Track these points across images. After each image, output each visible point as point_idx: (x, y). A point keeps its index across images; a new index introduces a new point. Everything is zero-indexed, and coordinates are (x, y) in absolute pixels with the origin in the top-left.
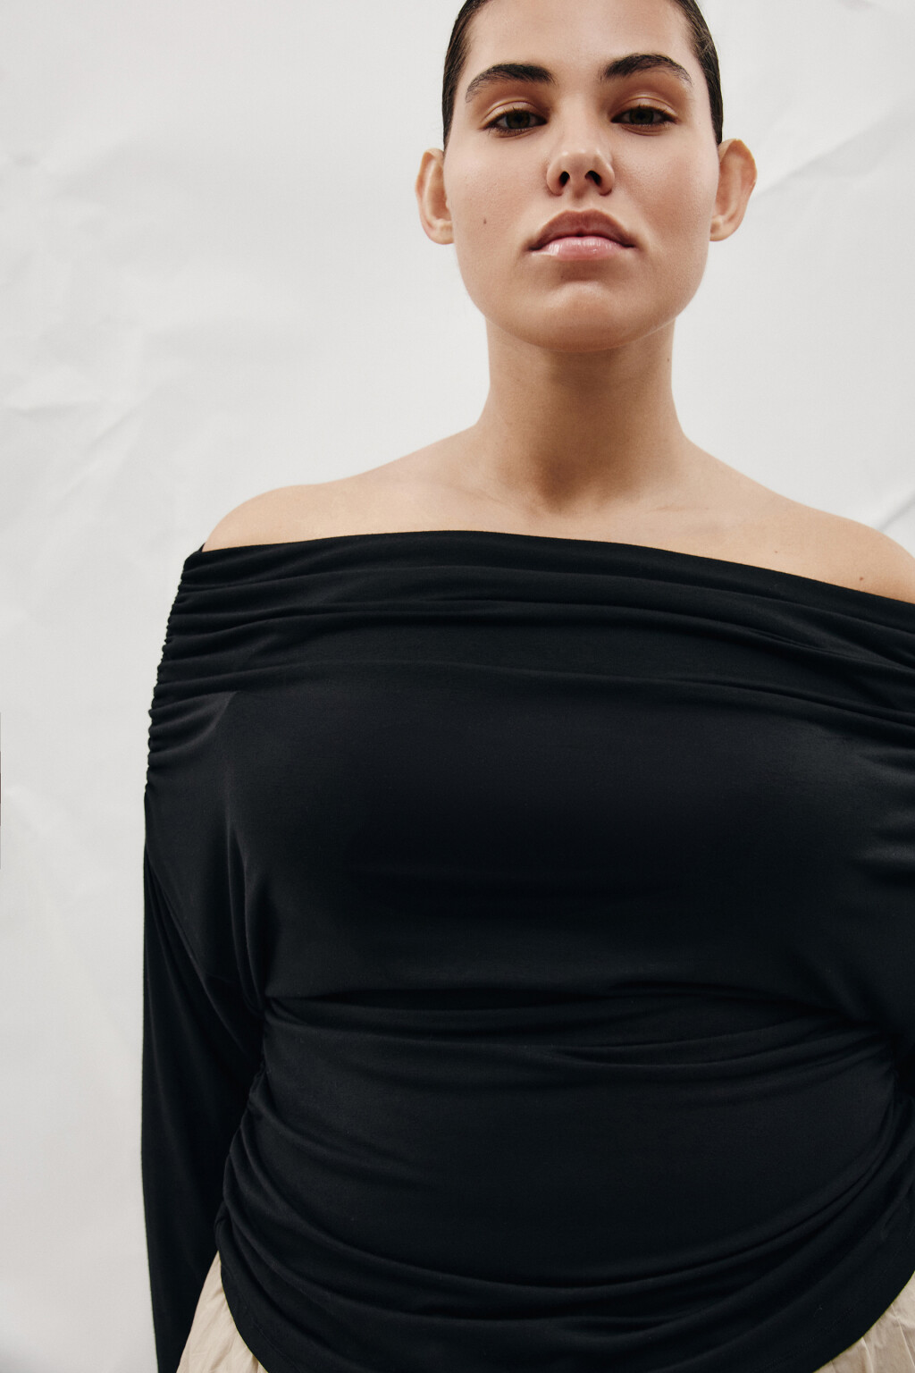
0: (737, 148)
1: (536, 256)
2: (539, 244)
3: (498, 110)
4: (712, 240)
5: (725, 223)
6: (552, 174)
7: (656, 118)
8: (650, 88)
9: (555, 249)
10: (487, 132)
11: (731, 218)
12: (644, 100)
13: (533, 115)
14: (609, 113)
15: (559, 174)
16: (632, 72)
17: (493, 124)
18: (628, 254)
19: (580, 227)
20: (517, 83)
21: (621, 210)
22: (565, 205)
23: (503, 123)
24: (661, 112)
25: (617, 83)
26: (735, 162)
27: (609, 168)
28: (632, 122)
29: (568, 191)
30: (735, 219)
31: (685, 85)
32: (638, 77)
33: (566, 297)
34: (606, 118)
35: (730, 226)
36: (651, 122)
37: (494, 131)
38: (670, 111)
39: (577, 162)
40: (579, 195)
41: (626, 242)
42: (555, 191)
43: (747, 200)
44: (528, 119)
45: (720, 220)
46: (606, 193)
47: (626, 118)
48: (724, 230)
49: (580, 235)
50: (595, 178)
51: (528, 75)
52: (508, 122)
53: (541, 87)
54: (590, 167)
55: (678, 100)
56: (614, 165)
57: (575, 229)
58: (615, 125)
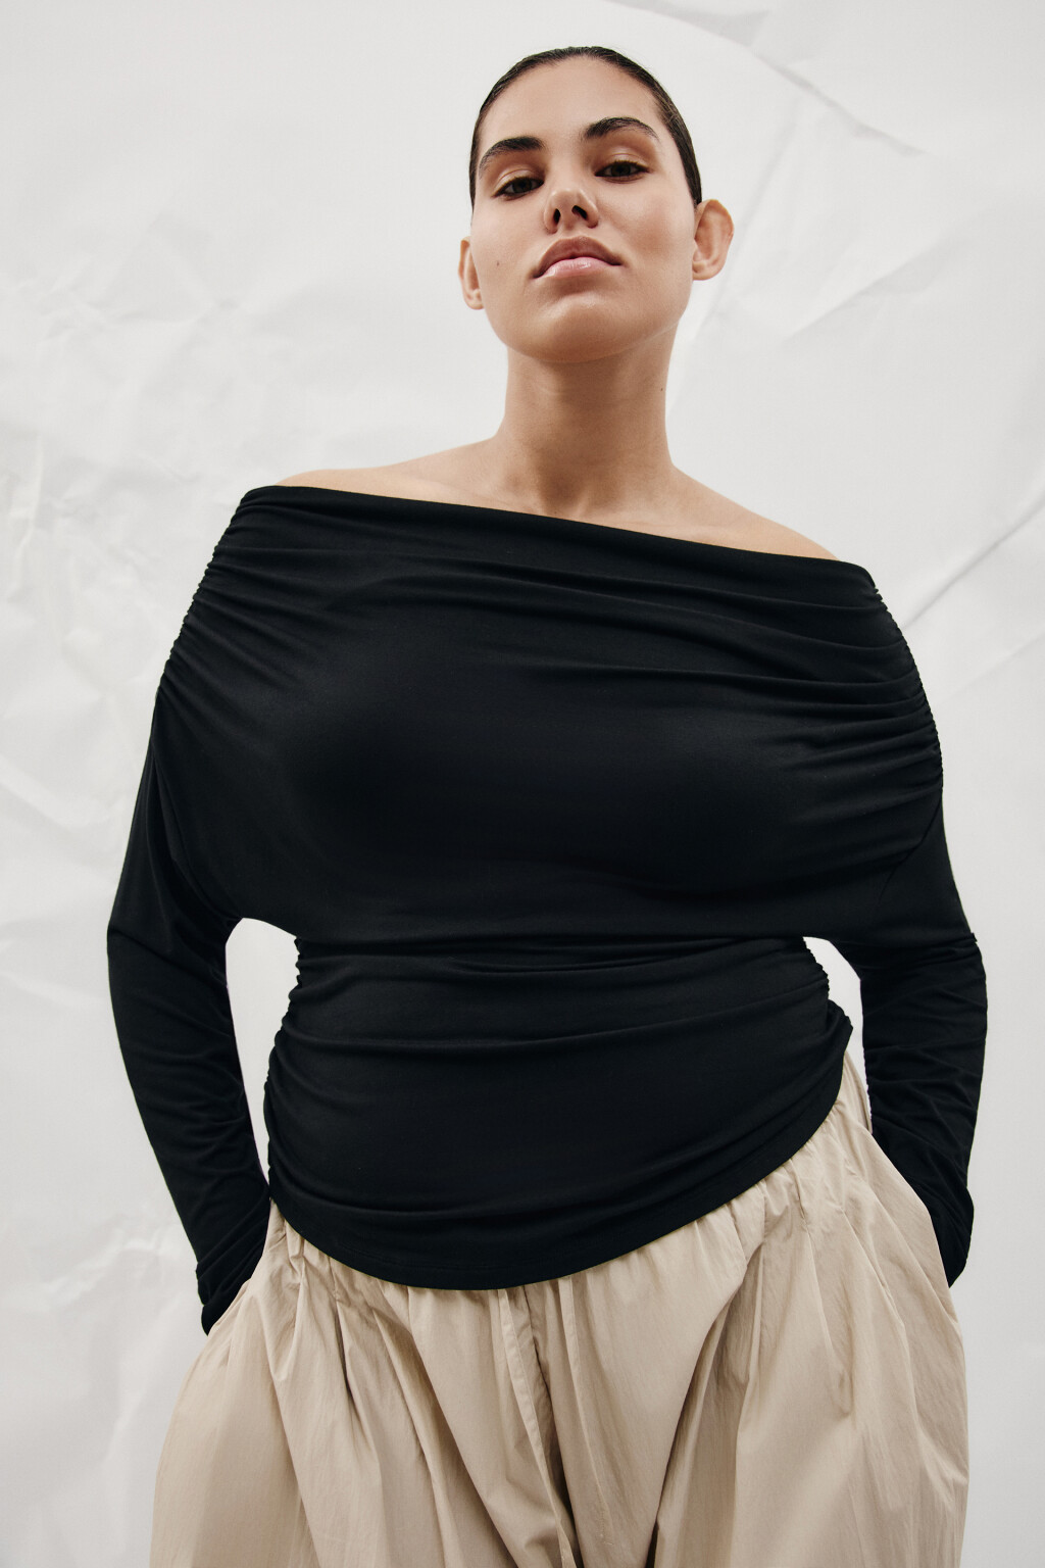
0: (714, 206)
1: (540, 281)
2: (539, 272)
3: (505, 178)
4: (695, 278)
5: (708, 265)
6: (547, 215)
7: (633, 170)
8: (624, 143)
9: (553, 271)
10: (497, 199)
11: (715, 262)
12: (622, 155)
13: (534, 180)
14: (593, 168)
15: (552, 214)
16: (607, 132)
17: (502, 192)
18: (614, 270)
19: (572, 251)
20: (515, 154)
21: (607, 237)
22: (562, 236)
23: (510, 189)
24: (634, 165)
25: (596, 141)
26: (713, 218)
27: (594, 207)
28: (614, 175)
29: (561, 227)
30: (718, 263)
31: (653, 141)
32: (611, 135)
33: (563, 308)
34: (590, 172)
35: (715, 268)
36: (629, 174)
37: (502, 197)
38: (642, 163)
39: (564, 199)
40: (570, 227)
41: (614, 261)
42: (550, 227)
43: (728, 247)
44: (530, 184)
45: (705, 262)
46: (593, 225)
47: (608, 172)
48: (708, 271)
49: (573, 257)
50: (581, 212)
51: (523, 146)
52: (514, 189)
53: (536, 153)
54: (576, 202)
55: (647, 153)
56: (598, 206)
57: (568, 253)
58: (598, 178)
